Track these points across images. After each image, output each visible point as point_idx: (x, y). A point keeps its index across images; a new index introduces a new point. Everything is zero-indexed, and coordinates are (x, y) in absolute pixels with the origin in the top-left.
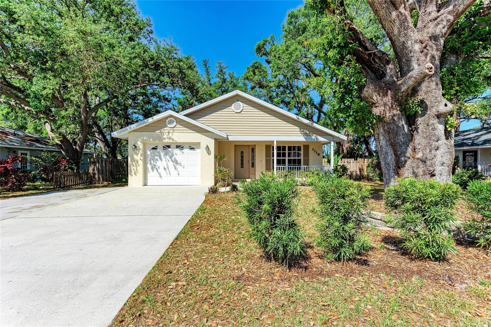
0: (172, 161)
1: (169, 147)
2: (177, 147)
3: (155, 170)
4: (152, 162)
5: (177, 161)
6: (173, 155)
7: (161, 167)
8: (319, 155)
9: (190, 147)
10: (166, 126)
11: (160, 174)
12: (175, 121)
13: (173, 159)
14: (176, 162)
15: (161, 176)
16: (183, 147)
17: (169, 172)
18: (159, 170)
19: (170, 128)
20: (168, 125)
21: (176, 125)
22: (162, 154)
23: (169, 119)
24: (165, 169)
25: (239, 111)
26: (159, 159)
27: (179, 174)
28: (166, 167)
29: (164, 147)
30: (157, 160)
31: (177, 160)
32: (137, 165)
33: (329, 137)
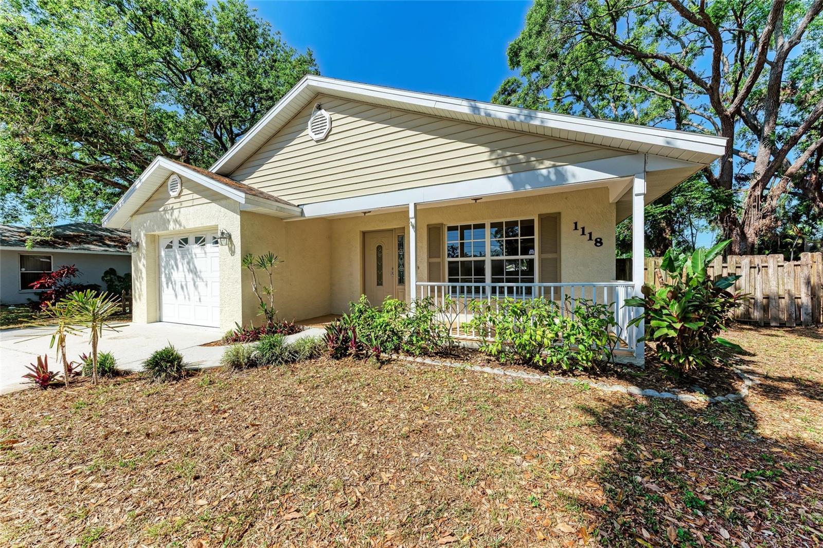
0: (191, 271)
1: (186, 241)
2: (196, 240)
3: (170, 287)
4: (167, 271)
5: (197, 271)
6: (192, 258)
7: (177, 282)
8: (599, 242)
9: (212, 238)
10: (169, 196)
12: (178, 180)
13: (192, 266)
14: (196, 274)
16: (204, 241)
17: (188, 294)
18: (175, 289)
19: (174, 198)
20: (171, 193)
21: (181, 191)
22: (178, 257)
23: (172, 178)
24: (182, 288)
25: (322, 136)
26: (174, 266)
27: (200, 301)
29: (180, 243)
31: (197, 268)
32: (141, 278)
33: (624, 159)
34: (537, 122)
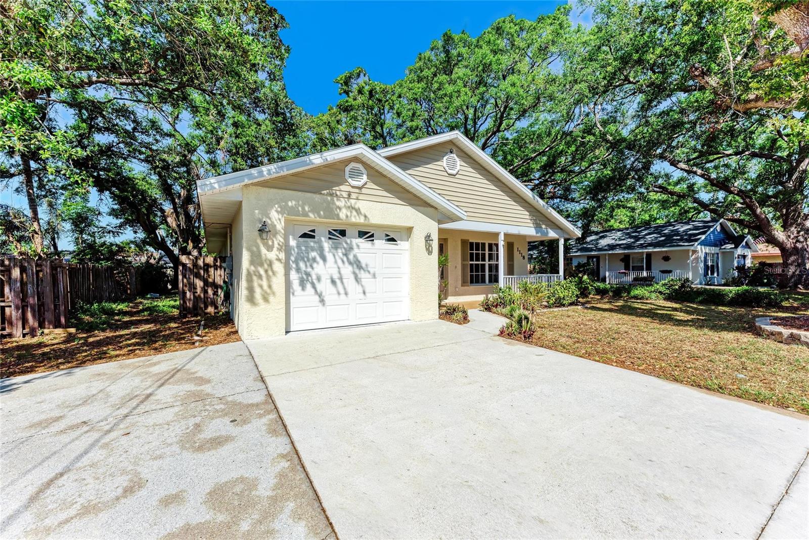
0: (350, 263)
1: (343, 233)
2: (362, 234)
3: (309, 286)
4: (302, 265)
5: (359, 262)
6: (351, 248)
7: (323, 279)
8: (524, 258)
9: (388, 235)
10: (343, 181)
11: (320, 295)
12: (364, 171)
13: (351, 257)
14: (357, 264)
15: (322, 301)
16: (372, 236)
17: (345, 289)
18: (319, 287)
19: (353, 187)
20: (350, 180)
22: (327, 249)
23: (353, 165)
24: (333, 282)
25: (454, 172)
26: (318, 259)
27: (364, 293)
28: (336, 276)
29: (330, 233)
30: (314, 260)
31: (360, 258)
32: (270, 273)
33: (560, 231)
34: (549, 211)
